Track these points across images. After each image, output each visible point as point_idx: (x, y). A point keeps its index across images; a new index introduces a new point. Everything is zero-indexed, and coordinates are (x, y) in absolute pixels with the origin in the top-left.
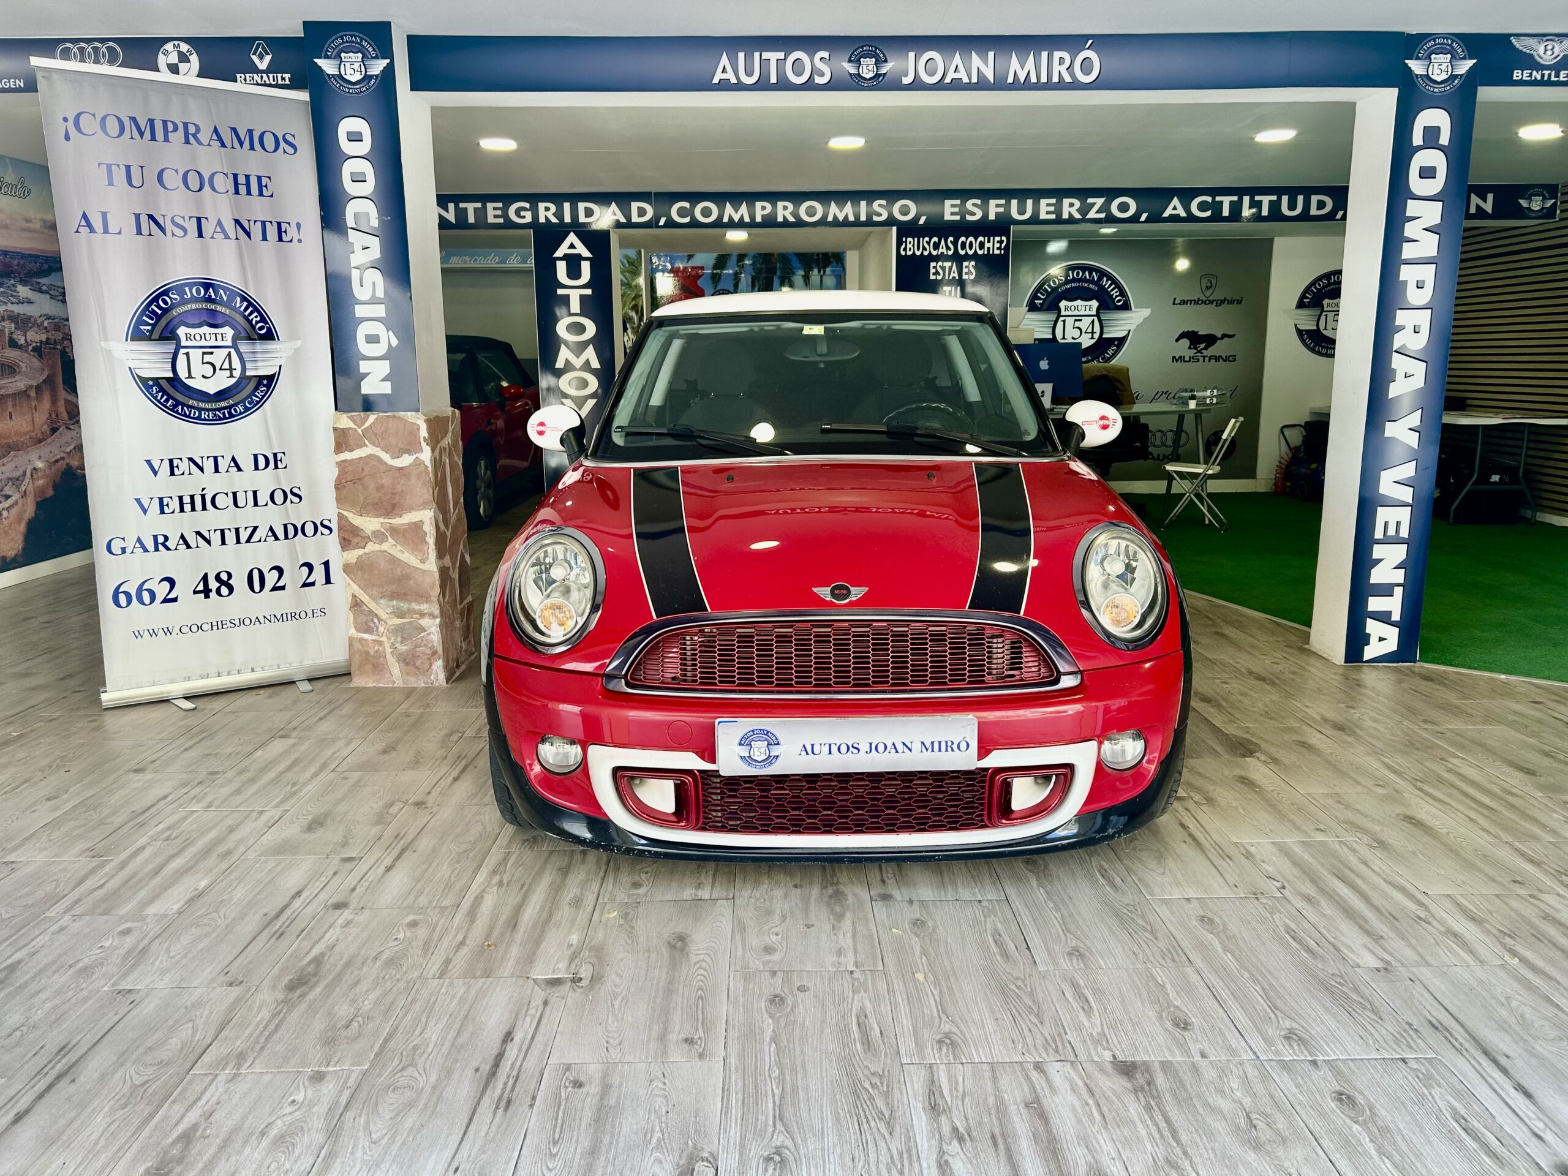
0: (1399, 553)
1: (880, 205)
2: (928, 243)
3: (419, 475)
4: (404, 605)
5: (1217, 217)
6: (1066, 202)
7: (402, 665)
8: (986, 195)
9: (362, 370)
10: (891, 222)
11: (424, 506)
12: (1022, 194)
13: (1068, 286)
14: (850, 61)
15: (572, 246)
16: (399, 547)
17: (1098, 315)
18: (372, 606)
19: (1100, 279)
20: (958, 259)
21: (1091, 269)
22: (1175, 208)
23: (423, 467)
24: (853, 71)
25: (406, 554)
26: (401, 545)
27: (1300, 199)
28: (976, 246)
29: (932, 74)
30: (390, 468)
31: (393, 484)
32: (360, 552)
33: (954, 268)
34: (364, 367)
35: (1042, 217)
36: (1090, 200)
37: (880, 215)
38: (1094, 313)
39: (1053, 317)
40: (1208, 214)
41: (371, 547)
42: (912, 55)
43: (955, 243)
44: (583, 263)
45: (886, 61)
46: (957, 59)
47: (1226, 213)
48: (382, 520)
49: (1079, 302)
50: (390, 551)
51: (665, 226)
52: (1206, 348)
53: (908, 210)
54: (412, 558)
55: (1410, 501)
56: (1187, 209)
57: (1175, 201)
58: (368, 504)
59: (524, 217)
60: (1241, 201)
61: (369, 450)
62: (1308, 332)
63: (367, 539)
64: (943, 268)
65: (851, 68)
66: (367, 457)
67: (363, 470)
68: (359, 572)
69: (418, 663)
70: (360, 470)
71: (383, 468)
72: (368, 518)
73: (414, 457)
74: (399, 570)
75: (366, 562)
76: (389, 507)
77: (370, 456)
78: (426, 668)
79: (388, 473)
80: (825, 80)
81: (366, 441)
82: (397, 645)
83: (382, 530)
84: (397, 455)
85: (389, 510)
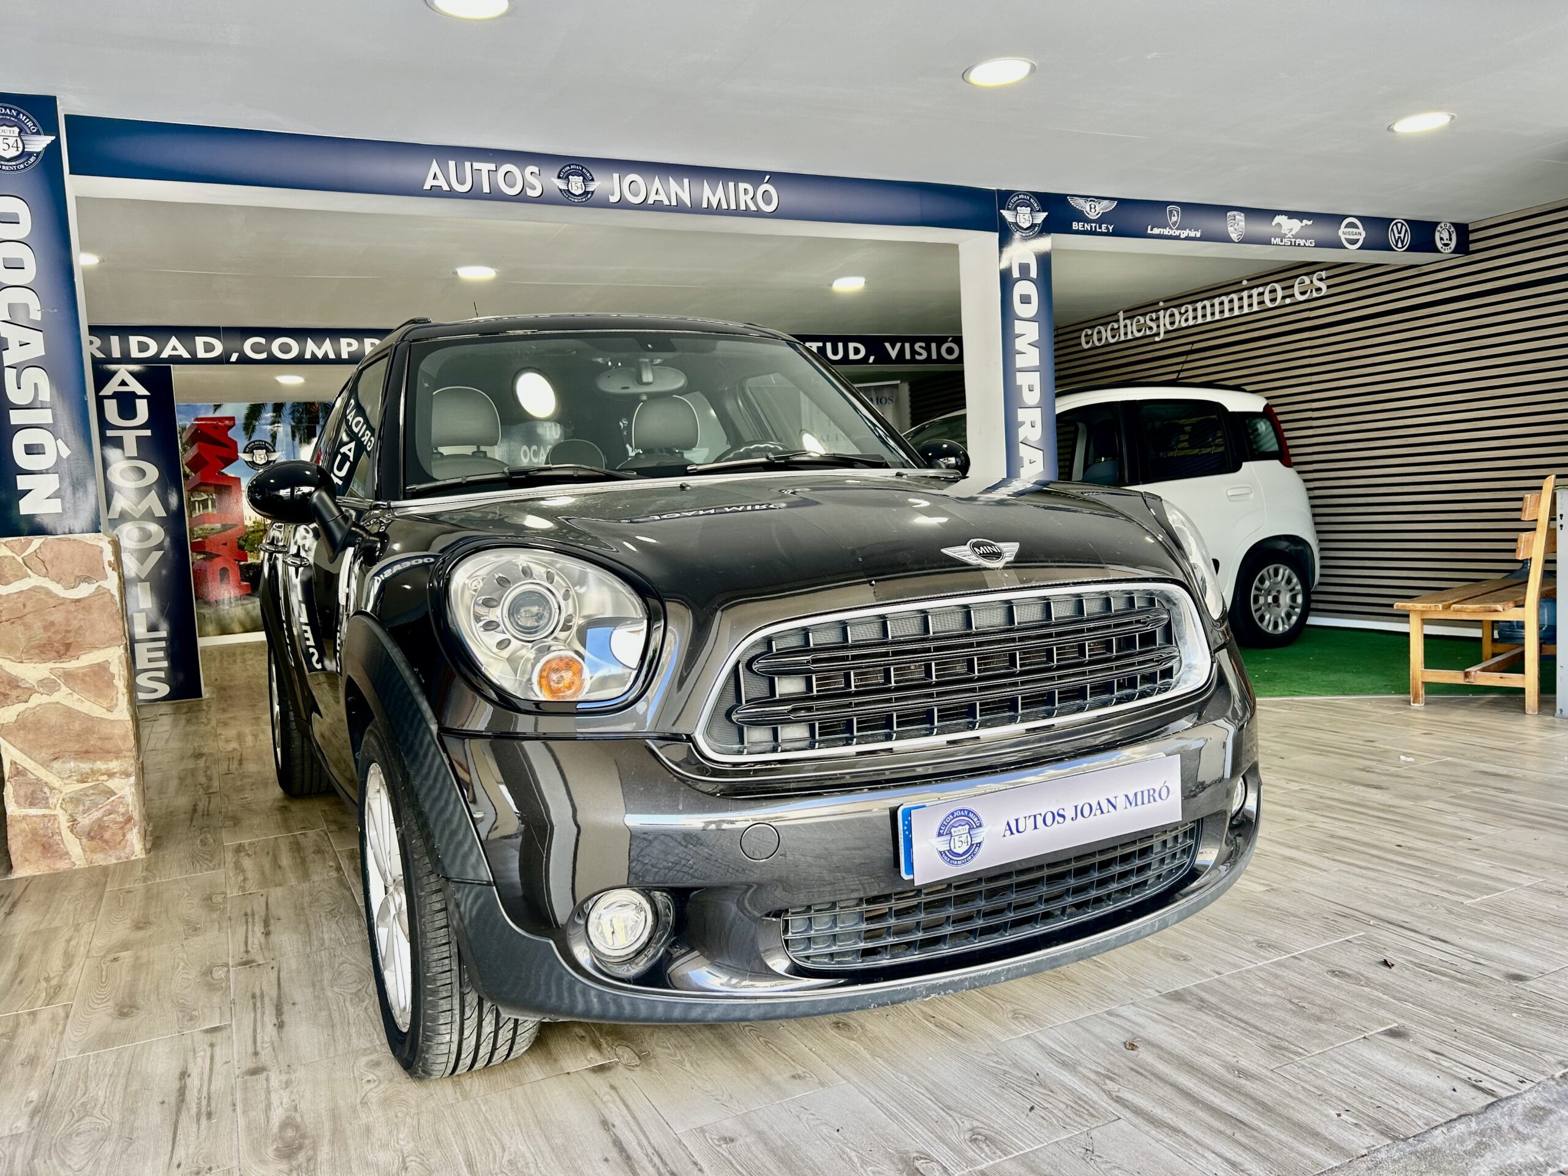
3: (103, 608)
4: (85, 766)
7: (84, 840)
9: (21, 487)
11: (108, 643)
14: (559, 177)
15: (123, 383)
16: (76, 696)
18: (41, 773)
23: (107, 598)
24: (563, 187)
25: (87, 704)
26: (79, 693)
27: (840, 345)
29: (635, 195)
30: (63, 601)
31: (67, 620)
32: (21, 707)
34: (22, 482)
41: (36, 700)
42: (616, 176)
45: (593, 180)
46: (657, 184)
48: (51, 665)
50: (65, 702)
51: (238, 362)
54: (95, 707)
58: (33, 647)
61: (34, 581)
63: (31, 691)
65: (561, 184)
66: (30, 589)
67: (24, 606)
68: (22, 732)
69: (107, 835)
70: (20, 605)
71: (52, 602)
72: (33, 665)
73: (97, 585)
74: (77, 723)
75: (31, 719)
76: (62, 649)
77: (34, 589)
78: (118, 840)
79: (60, 608)
80: (535, 193)
81: (29, 572)
82: (76, 817)
83: (53, 678)
84: (73, 585)
85: (62, 653)
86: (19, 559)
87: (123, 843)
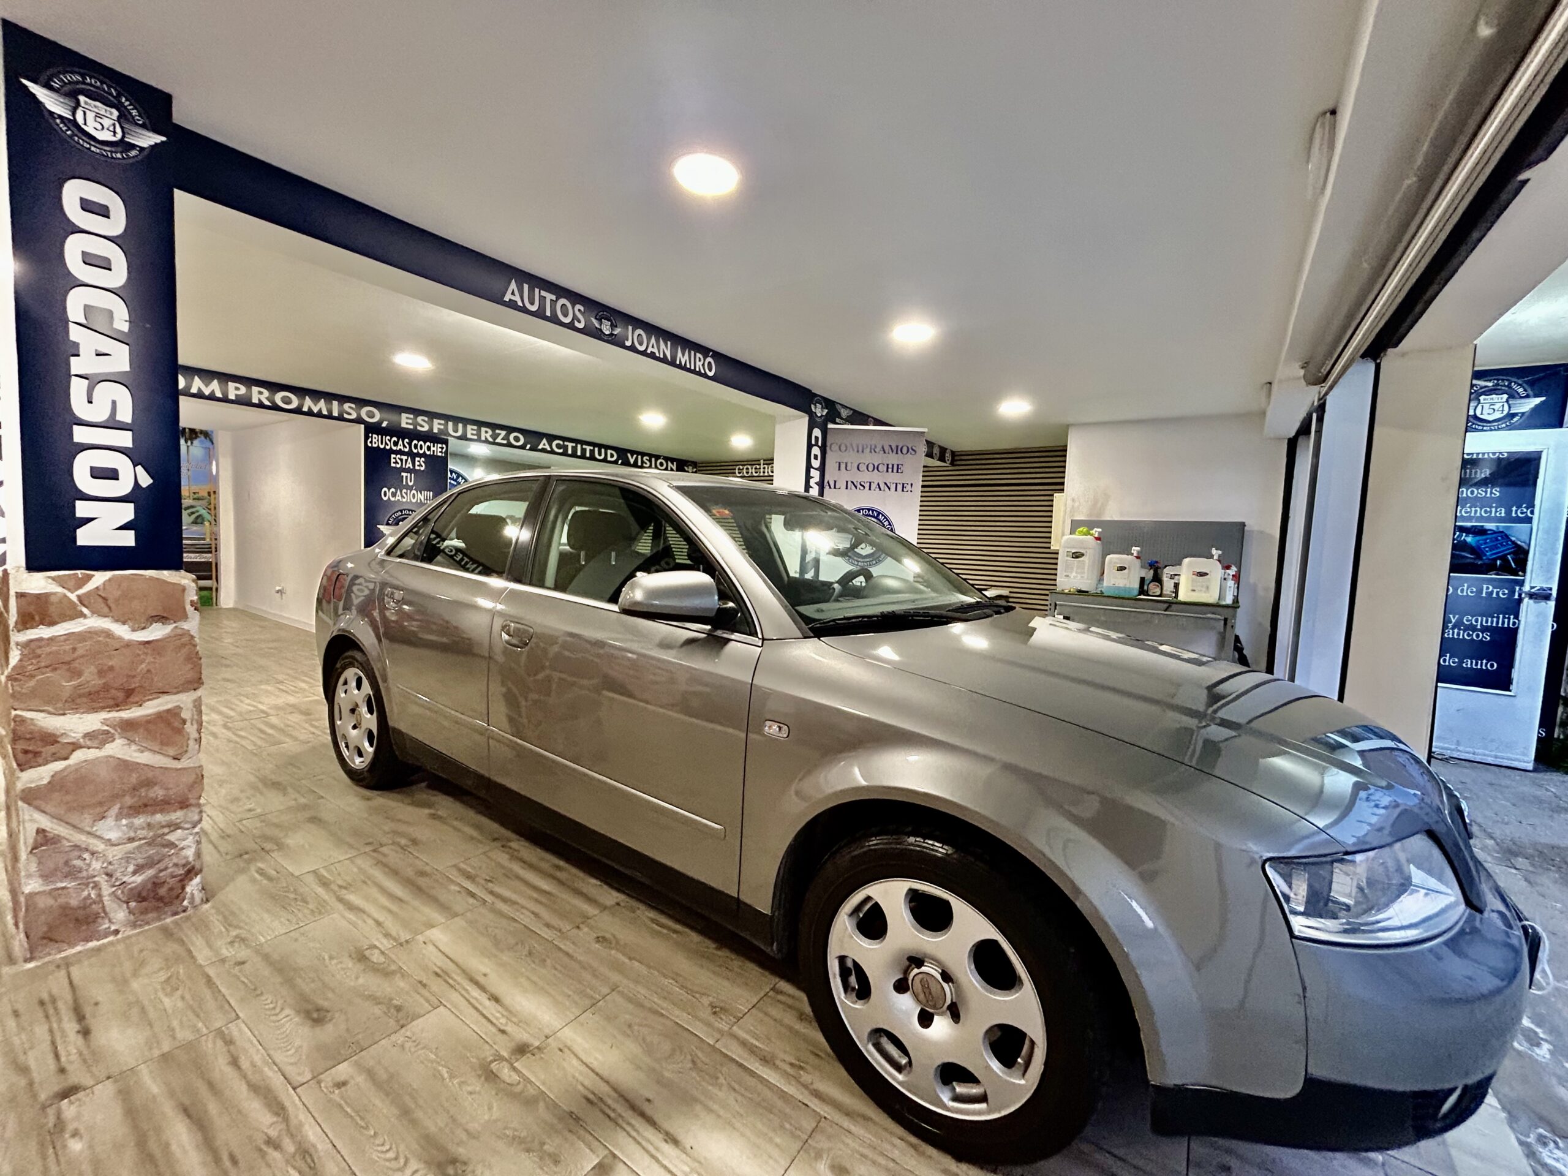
1: (350, 407)
2: (390, 441)
3: (180, 650)
4: (141, 822)
6: (483, 429)
8: (431, 415)
9: (81, 514)
10: (359, 421)
11: (184, 687)
12: (456, 420)
14: (596, 319)
16: (134, 747)
18: (79, 837)
20: (412, 455)
22: (544, 445)
23: (186, 639)
25: (147, 754)
26: (138, 743)
27: (603, 450)
28: (425, 448)
29: (640, 344)
30: (129, 644)
31: (132, 664)
32: (58, 765)
33: (409, 460)
34: (84, 509)
36: (497, 431)
37: (350, 414)
40: (561, 451)
41: (78, 756)
42: (630, 328)
43: (410, 444)
45: (616, 326)
47: (570, 452)
48: (104, 715)
50: (119, 755)
53: (373, 415)
54: (158, 756)
56: (551, 446)
57: (544, 441)
58: (80, 696)
60: (576, 446)
61: (89, 622)
63: (75, 746)
64: (401, 460)
65: (596, 324)
66: (84, 632)
67: (74, 649)
68: (57, 794)
69: (162, 891)
70: (68, 649)
71: (113, 645)
72: (77, 715)
73: (172, 626)
74: (133, 776)
75: (71, 777)
76: (121, 695)
77: (90, 631)
78: (176, 894)
79: (123, 651)
80: (581, 326)
81: (85, 610)
82: (125, 879)
83: (106, 728)
84: (143, 625)
85: (120, 700)
86: (73, 597)
87: (182, 895)
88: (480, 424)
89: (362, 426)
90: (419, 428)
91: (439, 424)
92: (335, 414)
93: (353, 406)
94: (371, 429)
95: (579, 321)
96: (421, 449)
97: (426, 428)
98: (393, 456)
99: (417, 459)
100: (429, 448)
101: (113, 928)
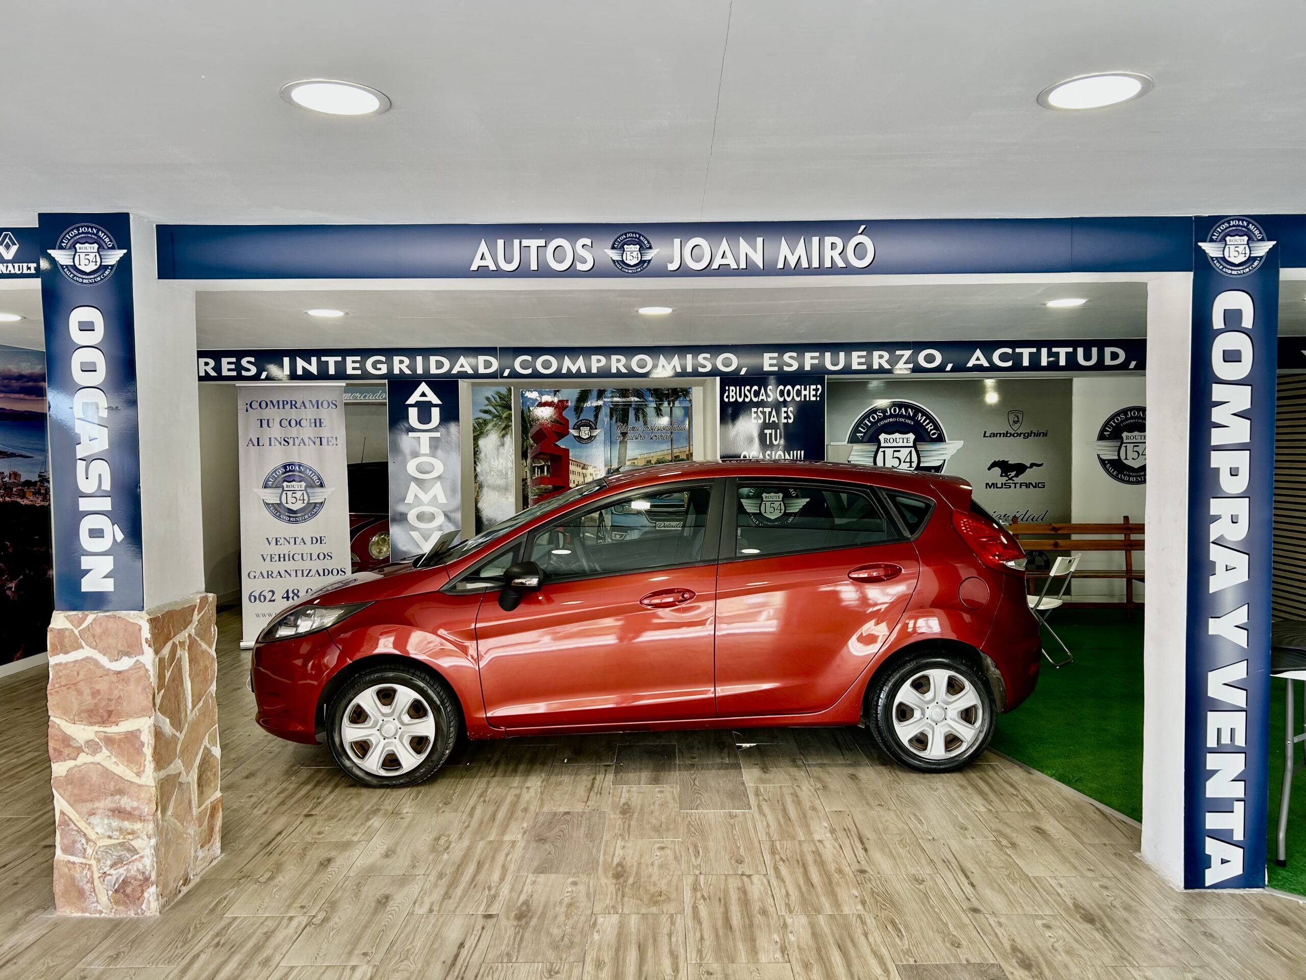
0: (1236, 763)
1: (704, 358)
2: (750, 391)
3: (138, 681)
4: (116, 824)
5: (1017, 367)
6: (876, 354)
7: (110, 892)
8: (801, 348)
9: (84, 567)
10: (714, 373)
11: (141, 713)
12: (835, 348)
13: (886, 421)
14: (613, 248)
15: (423, 395)
16: (113, 759)
17: (915, 446)
18: (82, 825)
19: (915, 414)
20: (777, 405)
21: (907, 406)
22: (978, 359)
23: (142, 673)
24: (617, 257)
25: (121, 767)
26: (115, 756)
27: (1094, 351)
28: (793, 393)
29: (698, 261)
30: (108, 672)
31: (110, 689)
32: (70, 764)
33: (774, 412)
34: (86, 562)
35: (853, 368)
36: (898, 353)
37: (705, 367)
38: (911, 444)
39: (874, 448)
40: (1010, 364)
41: (83, 758)
42: (677, 241)
43: (774, 391)
44: (433, 409)
45: (650, 248)
46: (724, 246)
47: (1026, 363)
48: (96, 728)
49: (897, 435)
50: (105, 764)
51: (509, 377)
52: (1016, 476)
53: (730, 362)
54: (128, 771)
55: (1244, 706)
56: (990, 360)
57: (978, 353)
58: (83, 711)
59: (380, 369)
60: (1039, 352)
61: (86, 652)
62: (1110, 461)
63: (79, 750)
64: (764, 413)
65: (615, 255)
66: (82, 660)
67: (78, 674)
68: (69, 786)
69: (129, 890)
70: (75, 673)
71: (99, 672)
72: (82, 726)
73: (134, 660)
74: (112, 783)
75: (77, 775)
76: (105, 714)
77: (87, 659)
78: (137, 896)
79: (105, 678)
80: (586, 267)
81: (83, 644)
82: (106, 869)
83: (97, 740)
84: (116, 658)
85: (105, 718)
86: (76, 632)
87: (141, 899)
88: (870, 347)
89: (718, 379)
90: (786, 369)
91: (812, 358)
92: (689, 369)
93: (708, 356)
94: (729, 380)
95: (584, 261)
96: (789, 396)
97: (795, 366)
98: (754, 410)
99: (784, 409)
100: (799, 393)
101: (99, 908)
